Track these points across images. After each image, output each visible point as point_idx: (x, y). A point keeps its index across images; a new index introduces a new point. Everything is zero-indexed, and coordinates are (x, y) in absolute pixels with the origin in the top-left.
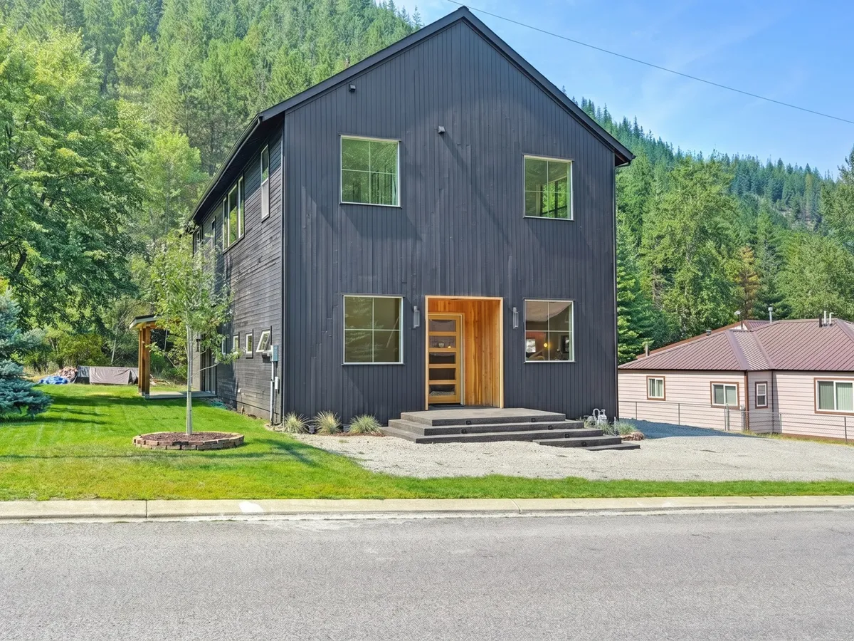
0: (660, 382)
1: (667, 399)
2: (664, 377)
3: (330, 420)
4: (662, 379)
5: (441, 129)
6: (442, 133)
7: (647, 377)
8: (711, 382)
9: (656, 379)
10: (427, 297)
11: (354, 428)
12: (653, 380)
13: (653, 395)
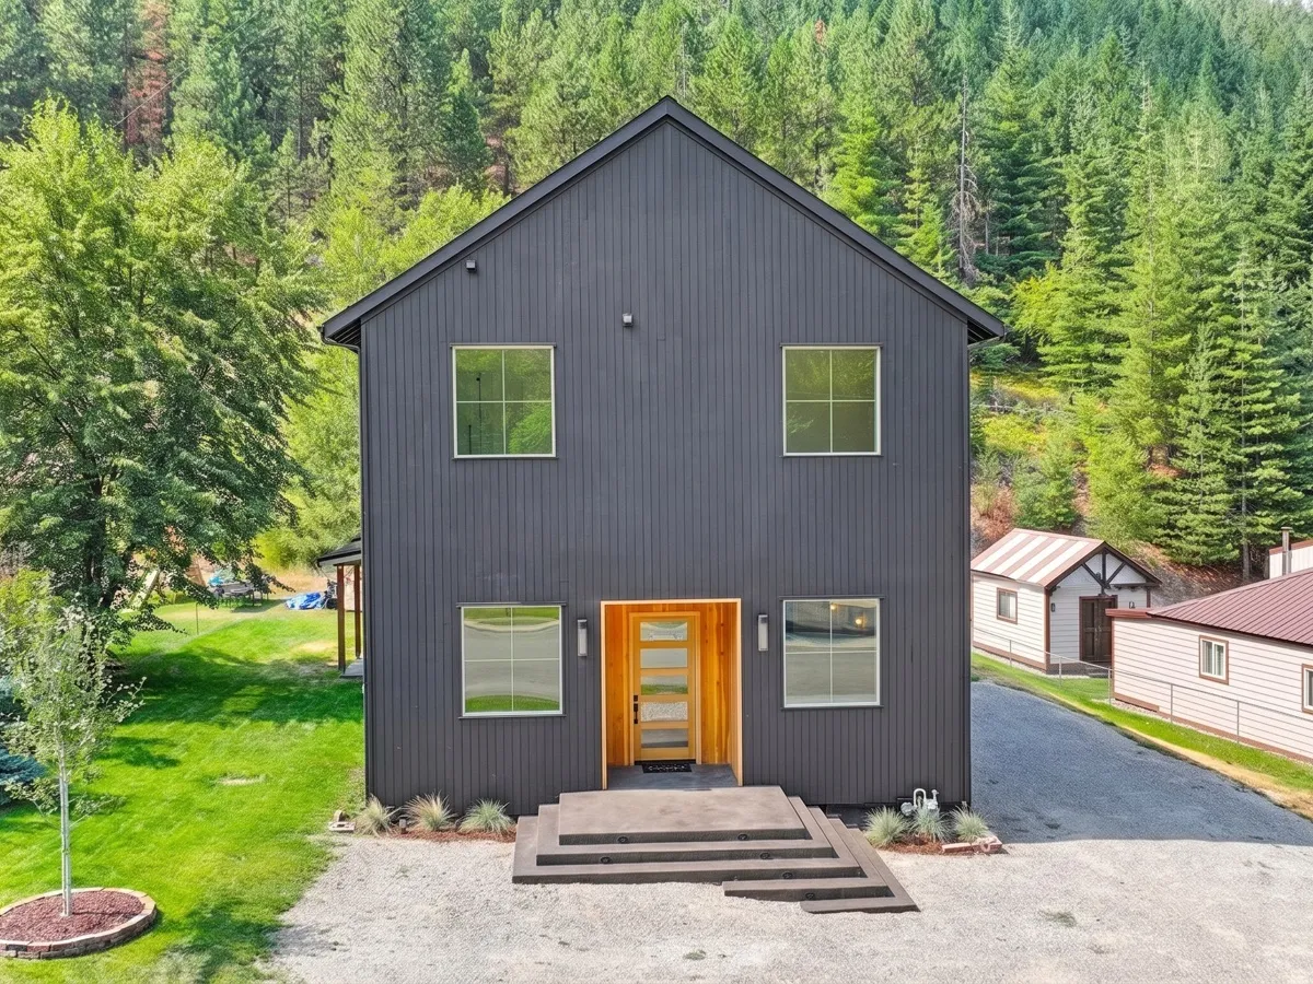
0: (1220, 649)
1: (1231, 682)
2: (1227, 643)
3: (436, 809)
4: (1223, 645)
5: (627, 318)
6: (628, 326)
7: (1200, 637)
8: (1304, 666)
9: (1214, 643)
10: (603, 603)
11: (469, 824)
12: (1209, 645)
13: (1209, 671)
